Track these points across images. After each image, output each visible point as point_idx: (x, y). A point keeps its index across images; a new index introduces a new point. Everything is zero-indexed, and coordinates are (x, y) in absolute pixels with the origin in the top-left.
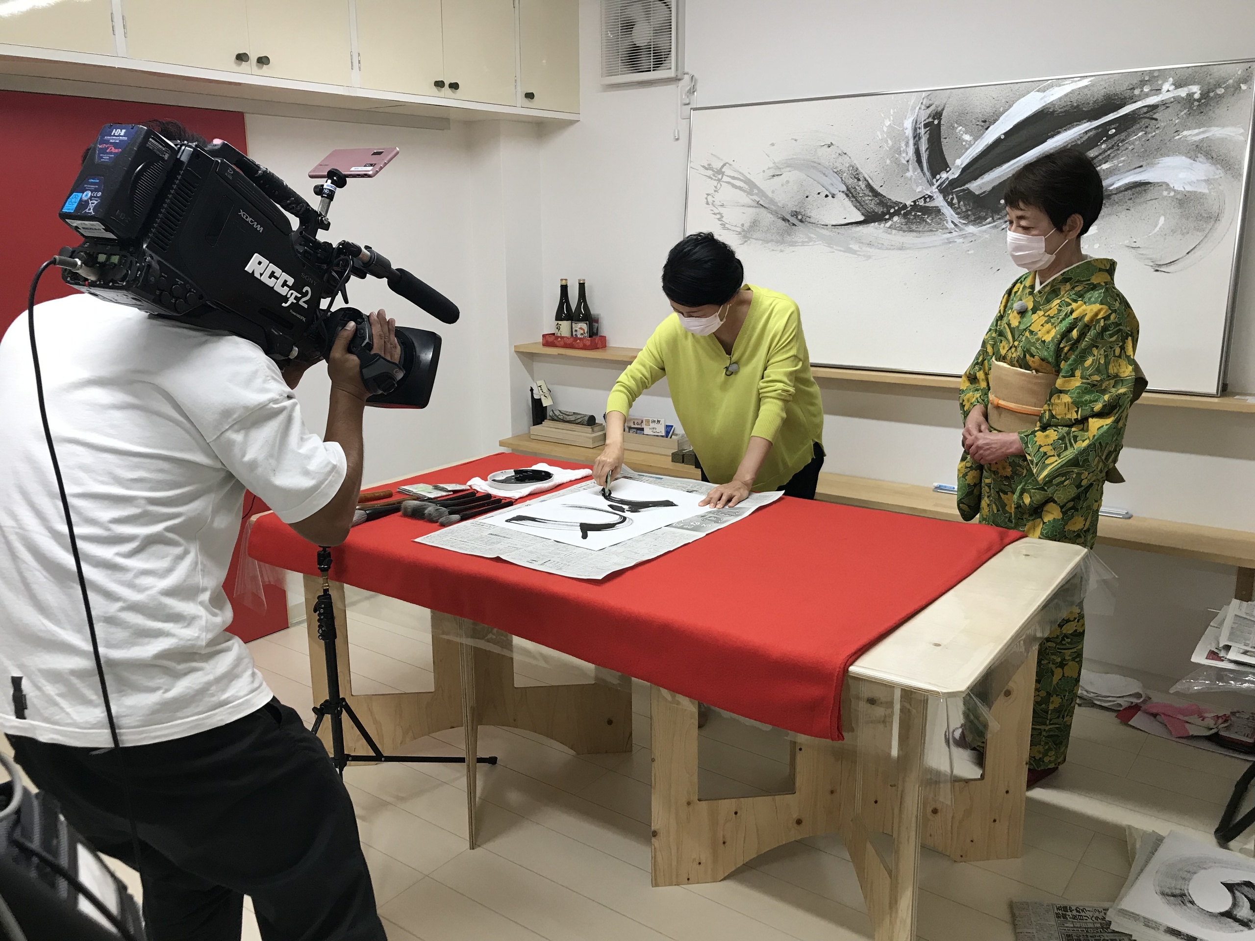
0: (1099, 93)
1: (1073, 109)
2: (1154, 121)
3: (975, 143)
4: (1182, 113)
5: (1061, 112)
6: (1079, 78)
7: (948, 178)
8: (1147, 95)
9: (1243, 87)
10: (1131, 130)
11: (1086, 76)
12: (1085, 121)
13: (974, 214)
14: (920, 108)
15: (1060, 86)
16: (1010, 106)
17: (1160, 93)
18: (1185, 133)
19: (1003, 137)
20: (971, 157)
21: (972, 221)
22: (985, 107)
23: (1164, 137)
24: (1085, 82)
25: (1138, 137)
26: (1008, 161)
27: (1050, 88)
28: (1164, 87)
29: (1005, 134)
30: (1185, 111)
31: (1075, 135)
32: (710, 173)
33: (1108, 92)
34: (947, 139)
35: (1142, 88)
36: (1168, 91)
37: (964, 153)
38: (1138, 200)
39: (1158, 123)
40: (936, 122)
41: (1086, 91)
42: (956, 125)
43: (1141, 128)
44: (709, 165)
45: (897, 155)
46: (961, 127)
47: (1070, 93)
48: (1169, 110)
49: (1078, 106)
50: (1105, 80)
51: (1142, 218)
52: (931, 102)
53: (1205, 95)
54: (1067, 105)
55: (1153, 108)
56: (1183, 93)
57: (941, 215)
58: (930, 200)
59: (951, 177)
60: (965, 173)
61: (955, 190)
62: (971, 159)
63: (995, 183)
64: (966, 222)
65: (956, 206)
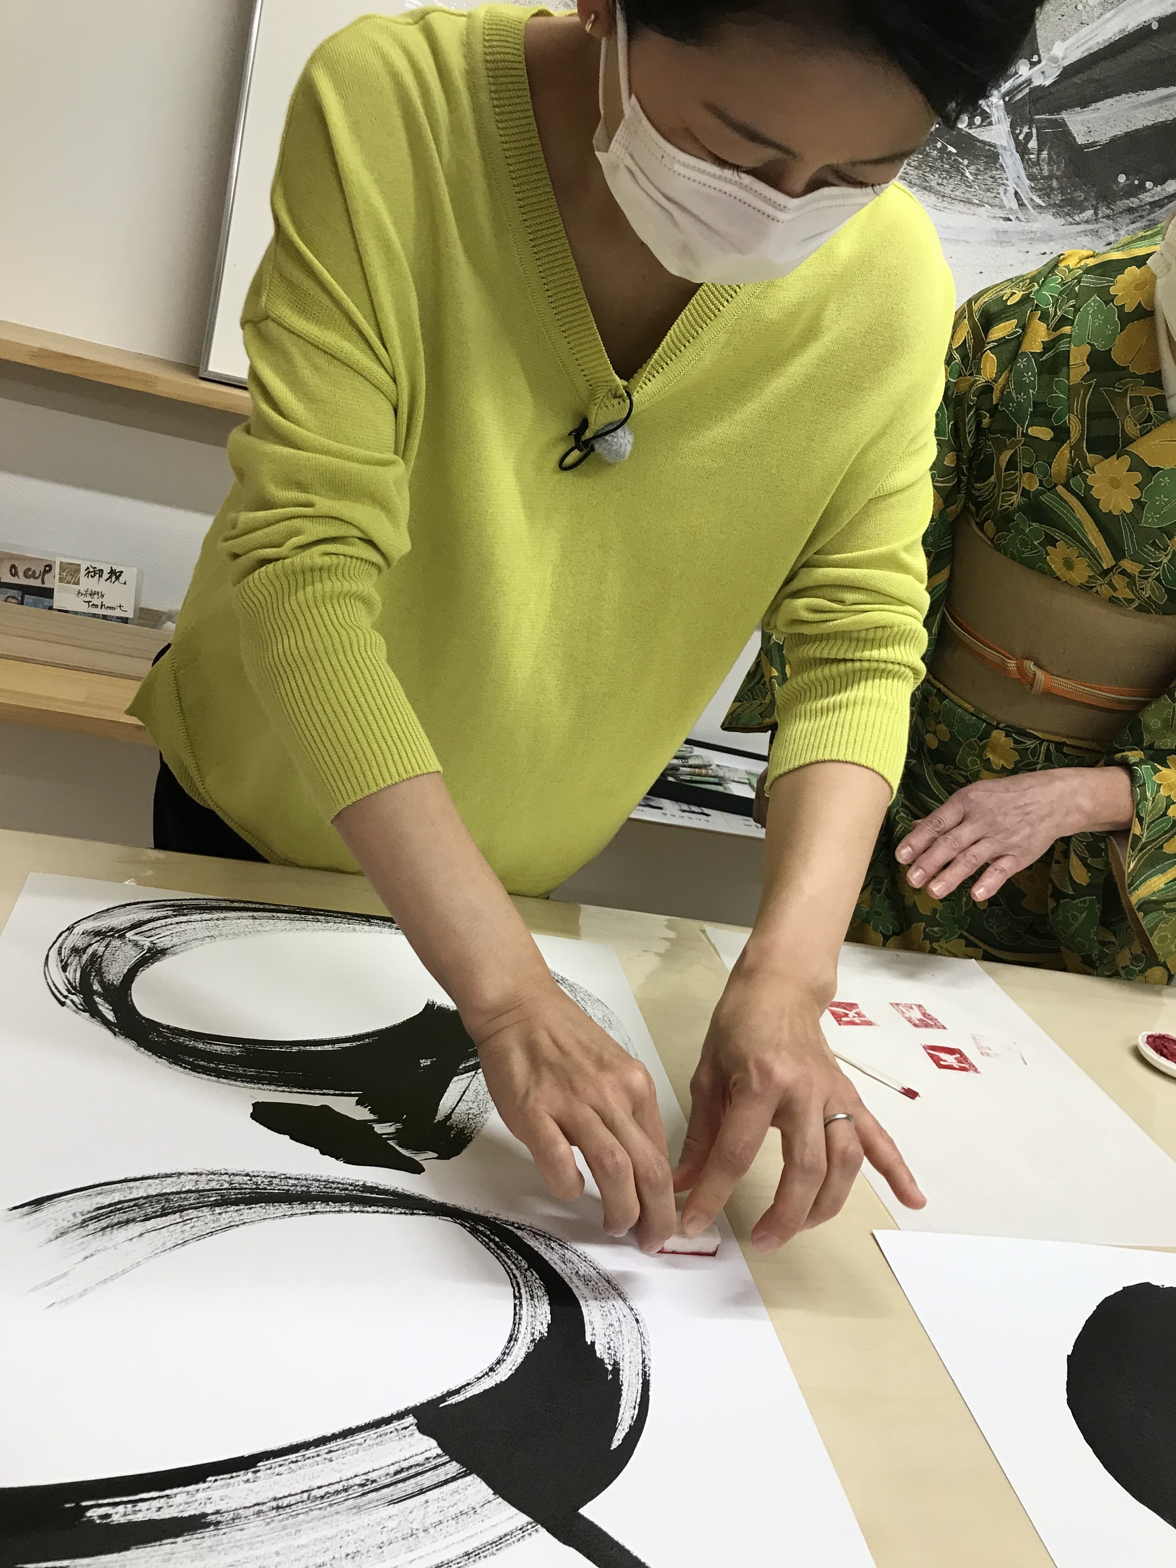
3: (1101, 15)
13: (1062, 190)
19: (1154, 26)
20: (1085, 48)
37: (1077, 30)
57: (997, 169)
58: (983, 121)
59: (1036, 82)
60: (1065, 84)
61: (1037, 117)
62: (1086, 54)
63: (1118, 129)
64: (1043, 204)
65: (1032, 156)
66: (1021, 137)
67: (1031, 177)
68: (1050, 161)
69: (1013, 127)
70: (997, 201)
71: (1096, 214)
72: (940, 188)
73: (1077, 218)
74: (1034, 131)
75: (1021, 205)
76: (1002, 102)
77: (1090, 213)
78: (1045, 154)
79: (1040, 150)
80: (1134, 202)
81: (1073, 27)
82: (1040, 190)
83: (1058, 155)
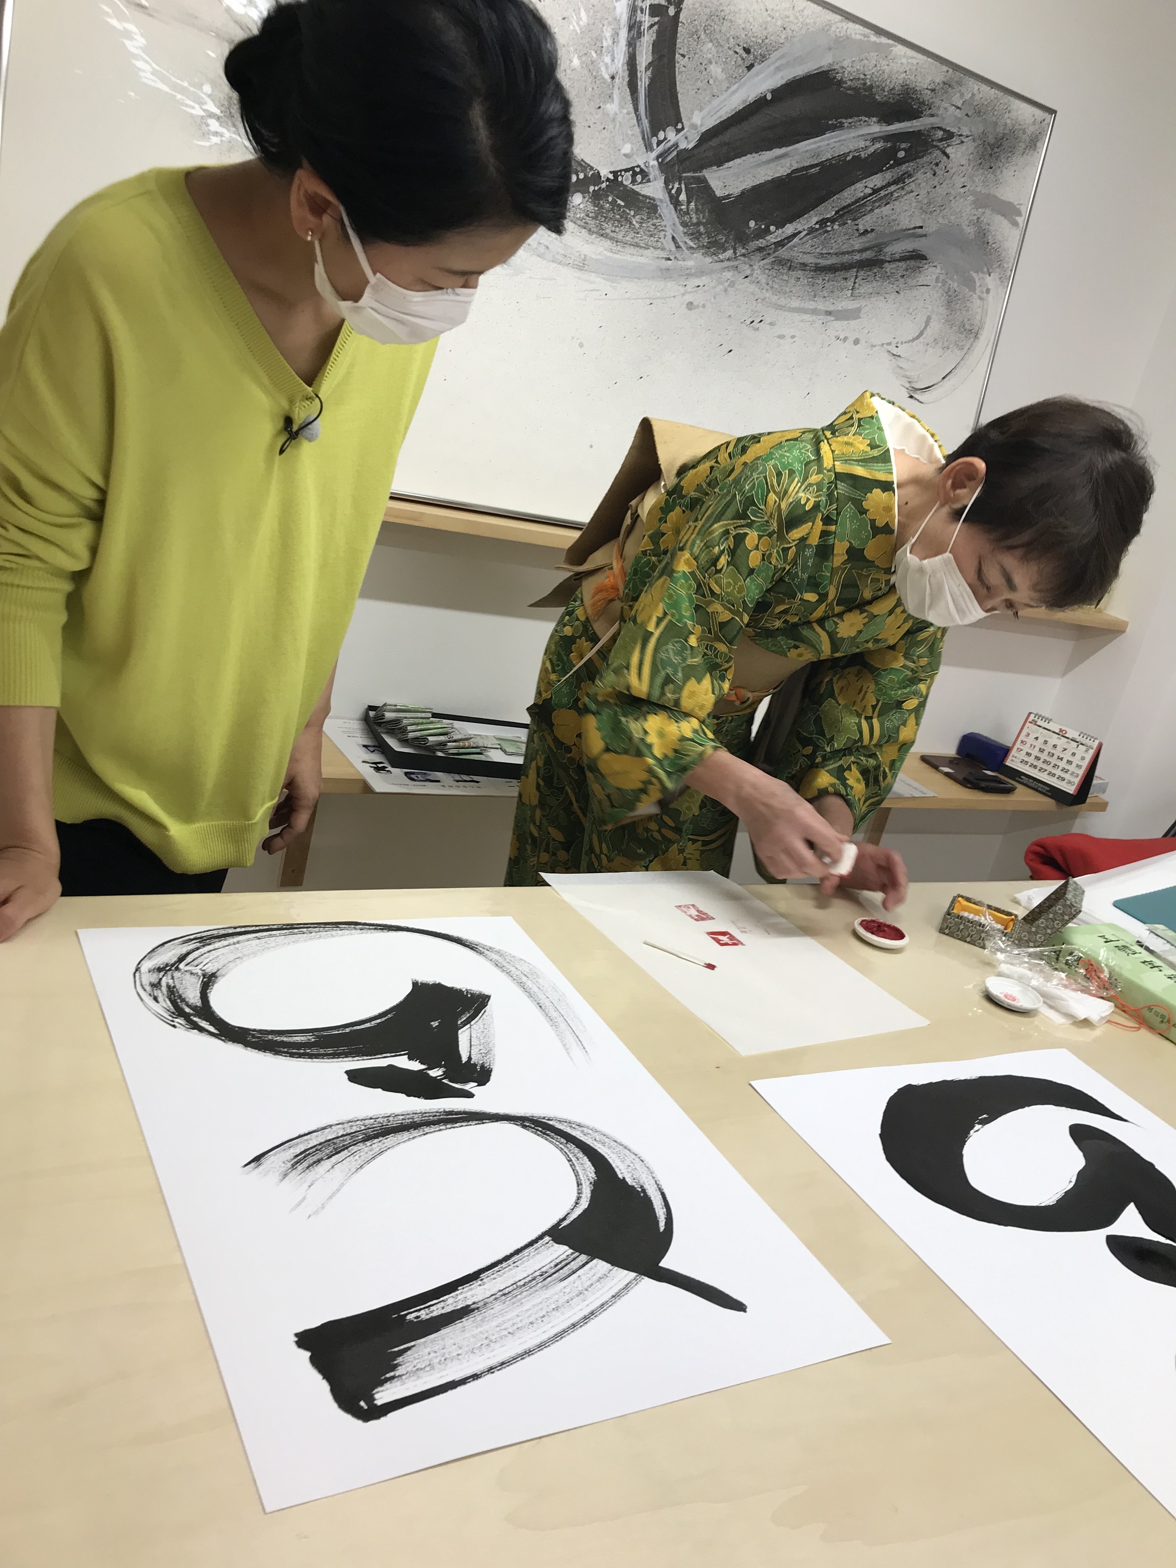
1: (865, 90)
2: (945, 158)
3: (728, 88)
5: (850, 88)
7: (676, 145)
10: (921, 161)
12: (874, 119)
13: (708, 234)
19: (769, 97)
20: (717, 116)
21: (703, 247)
22: (751, 20)
25: (926, 177)
26: (768, 148)
29: (773, 92)
31: (860, 140)
33: (909, 82)
34: (686, 59)
37: (709, 101)
38: (909, 281)
39: (948, 164)
40: (671, 12)
41: (884, 65)
42: (703, 36)
43: (930, 163)
45: (594, 55)
46: (710, 45)
48: (963, 147)
51: (910, 310)
54: (858, 83)
55: (947, 135)
57: (657, 218)
58: (643, 179)
59: (683, 146)
60: (705, 146)
61: (684, 175)
62: (718, 121)
63: (746, 183)
64: (694, 246)
65: (683, 207)
66: (673, 191)
67: (684, 224)
68: (697, 211)
69: (666, 183)
70: (659, 244)
71: (735, 253)
72: (614, 235)
73: (721, 257)
74: (683, 186)
75: (678, 247)
76: (656, 163)
77: (729, 253)
78: (692, 205)
79: (689, 202)
80: (761, 243)
81: (707, 99)
82: (692, 234)
83: (703, 204)
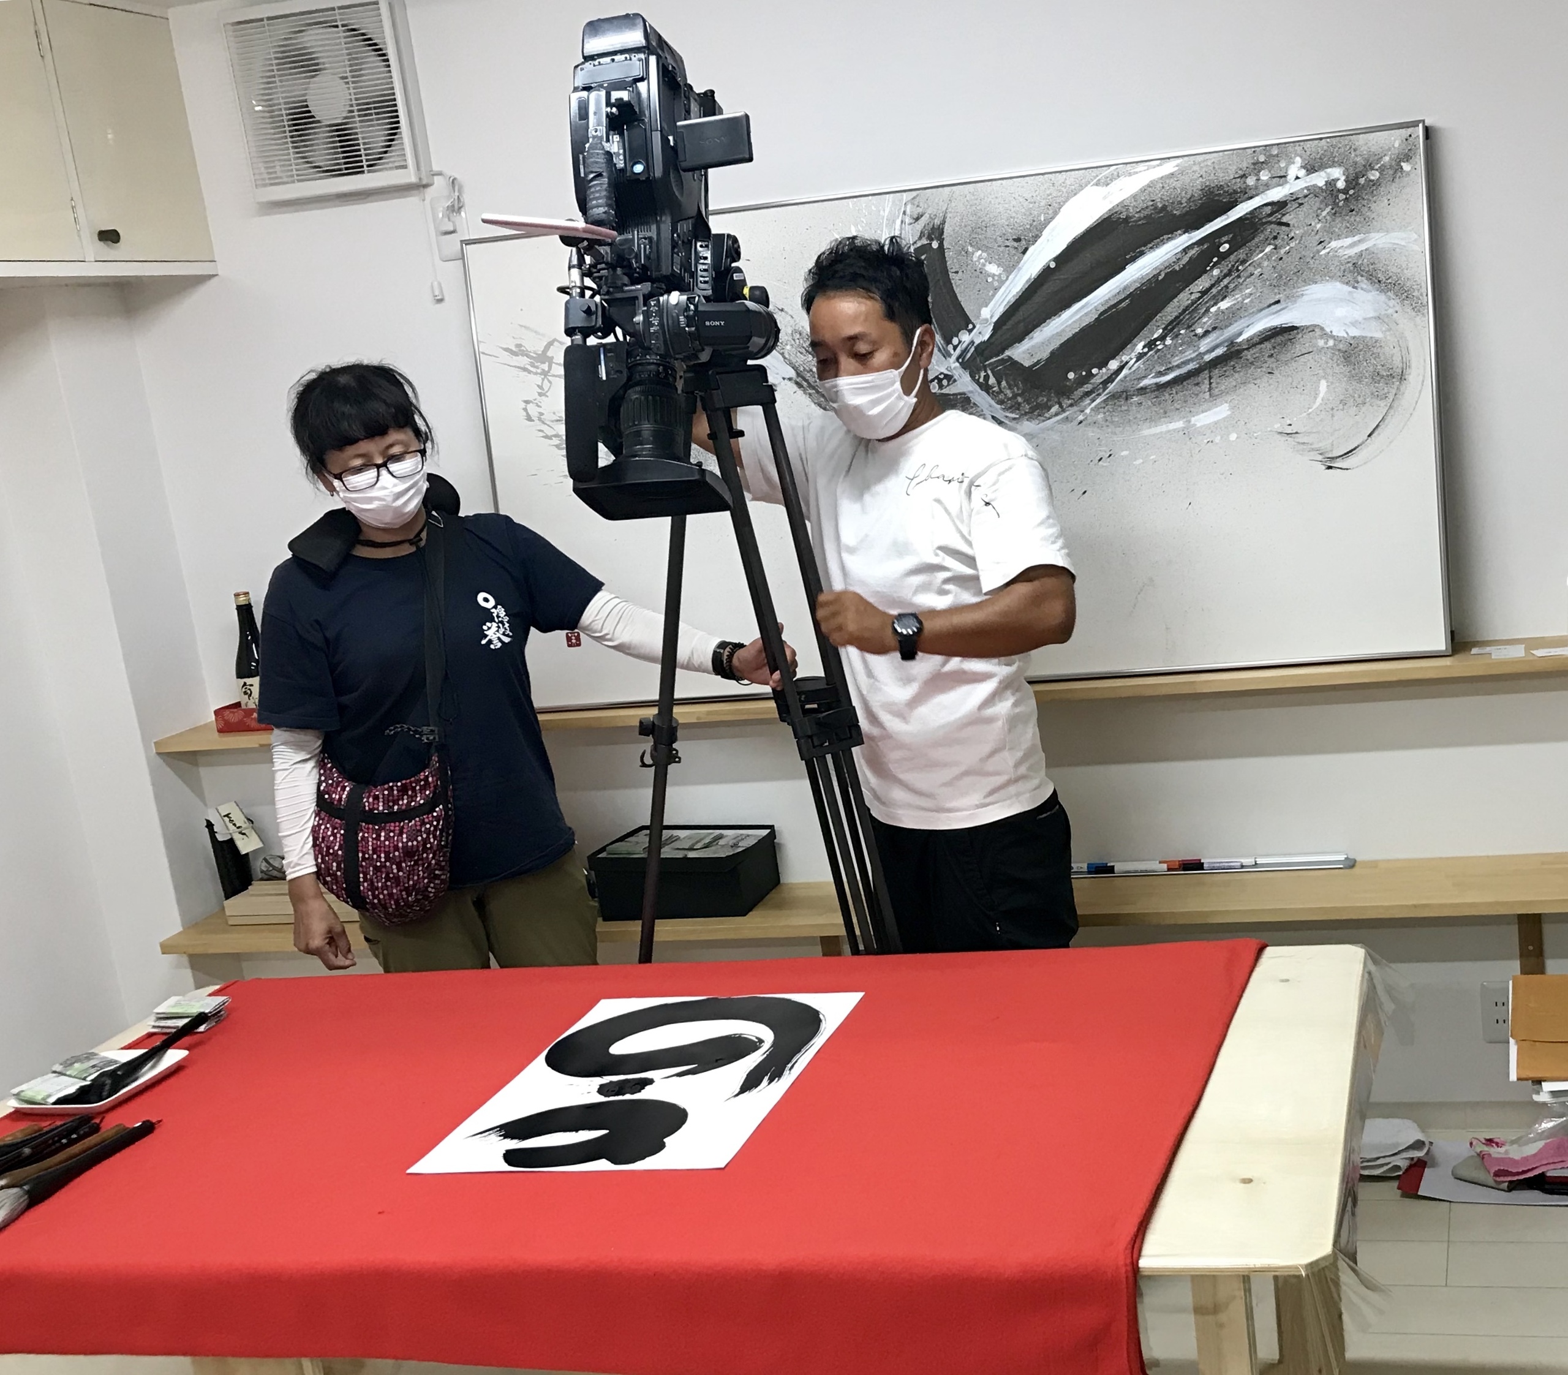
0: (1193, 183)
1: (1160, 212)
2: (1283, 228)
3: (1008, 277)
4: (1324, 213)
5: (1140, 219)
6: (1159, 162)
7: (972, 342)
8: (1267, 186)
9: (1406, 167)
10: (1253, 243)
11: (1169, 158)
12: (1179, 232)
13: (1028, 401)
14: (902, 222)
15: (1130, 175)
16: (1056, 213)
17: (1286, 182)
18: (1334, 244)
19: (1053, 265)
20: (1005, 303)
21: (1026, 414)
22: (1014, 215)
23: (1303, 253)
24: (1170, 168)
25: (1266, 254)
26: (1068, 305)
27: (1115, 179)
28: (1289, 172)
29: (1056, 259)
30: (1328, 209)
31: (1169, 256)
32: (524, 361)
33: (1208, 184)
34: (960, 273)
35: (1257, 175)
36: (1297, 178)
37: (993, 296)
38: (1283, 357)
39: (1291, 230)
40: (935, 245)
41: (1173, 183)
42: (970, 249)
43: (1267, 239)
44: (519, 346)
46: (980, 252)
47: (1149, 186)
48: (1305, 208)
49: (1164, 208)
50: (1199, 163)
51: (1294, 384)
52: (920, 210)
53: (1352, 182)
54: (1147, 207)
55: (1279, 206)
56: (1319, 179)
58: (948, 382)
59: (977, 341)
62: (1009, 305)
66: (981, 380)
67: (1000, 402)
68: (1010, 387)
69: (972, 376)
71: (1061, 406)
73: (1047, 415)
74: (989, 372)
76: (957, 364)
77: (1055, 409)
78: (1004, 383)
79: (999, 383)
81: (991, 293)
83: (1014, 380)
